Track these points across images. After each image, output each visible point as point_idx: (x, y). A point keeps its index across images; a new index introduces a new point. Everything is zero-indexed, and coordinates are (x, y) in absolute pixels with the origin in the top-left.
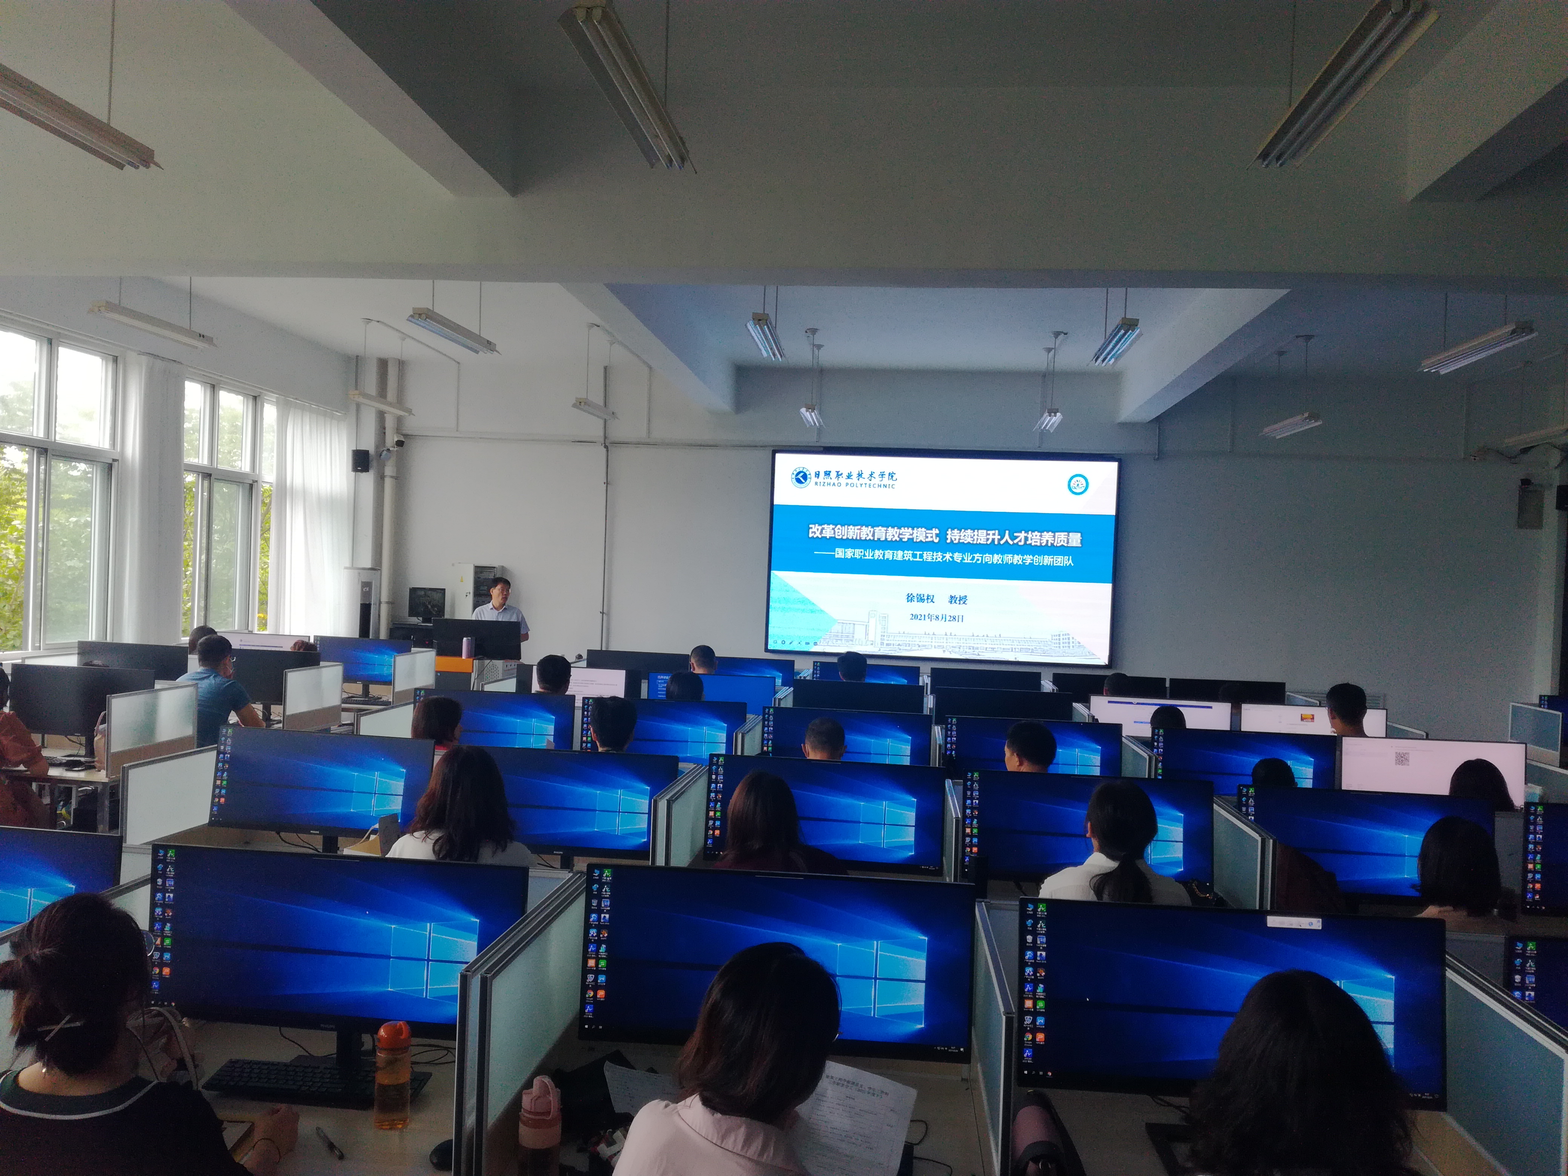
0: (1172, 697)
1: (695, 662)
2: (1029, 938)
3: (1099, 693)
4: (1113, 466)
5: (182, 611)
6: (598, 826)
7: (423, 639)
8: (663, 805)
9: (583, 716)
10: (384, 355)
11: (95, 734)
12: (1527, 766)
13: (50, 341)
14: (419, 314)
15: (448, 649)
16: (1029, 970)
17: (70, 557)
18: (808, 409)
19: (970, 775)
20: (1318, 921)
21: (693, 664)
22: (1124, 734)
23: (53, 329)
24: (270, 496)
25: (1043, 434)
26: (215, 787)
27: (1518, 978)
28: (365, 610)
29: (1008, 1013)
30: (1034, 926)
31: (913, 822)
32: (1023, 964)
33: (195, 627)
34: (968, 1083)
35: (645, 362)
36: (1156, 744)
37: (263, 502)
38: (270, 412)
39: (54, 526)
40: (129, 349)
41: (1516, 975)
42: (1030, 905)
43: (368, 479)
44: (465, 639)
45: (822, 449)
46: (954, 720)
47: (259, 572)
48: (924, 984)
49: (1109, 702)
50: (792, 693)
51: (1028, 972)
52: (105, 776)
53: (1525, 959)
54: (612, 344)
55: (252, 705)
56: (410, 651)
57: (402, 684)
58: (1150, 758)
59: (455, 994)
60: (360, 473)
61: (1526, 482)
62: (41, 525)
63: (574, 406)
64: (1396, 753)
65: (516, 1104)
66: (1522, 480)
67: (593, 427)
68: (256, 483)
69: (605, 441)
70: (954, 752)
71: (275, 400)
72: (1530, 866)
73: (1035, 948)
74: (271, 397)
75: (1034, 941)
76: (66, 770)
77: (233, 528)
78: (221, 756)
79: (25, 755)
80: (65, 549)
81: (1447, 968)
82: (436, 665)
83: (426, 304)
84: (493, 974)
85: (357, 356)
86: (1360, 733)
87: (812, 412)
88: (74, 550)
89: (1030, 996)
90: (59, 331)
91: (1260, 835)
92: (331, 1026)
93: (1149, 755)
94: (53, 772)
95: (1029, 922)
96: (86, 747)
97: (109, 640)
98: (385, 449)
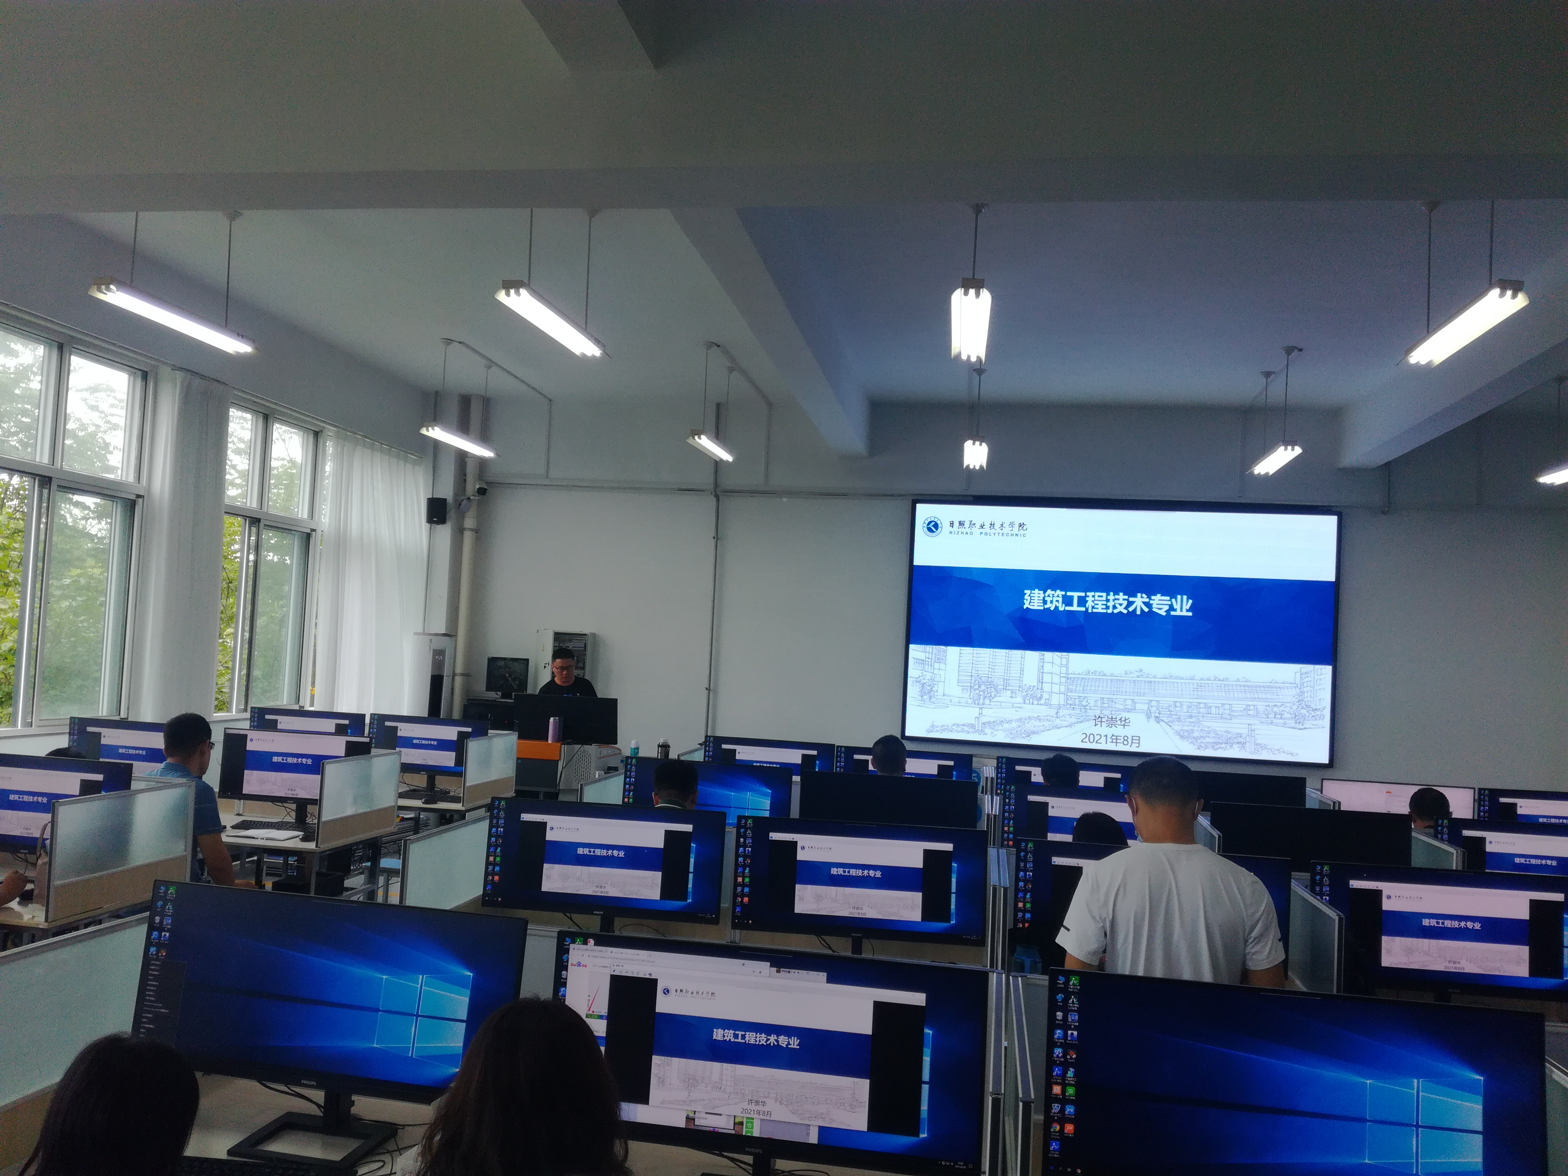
4: (1333, 520)
7: (502, 719)
10: (467, 391)
13: (61, 347)
15: (531, 731)
16: (1058, 1052)
23: (64, 331)
28: (436, 682)
32: (1051, 1044)
38: (331, 449)
40: (163, 363)
43: (445, 532)
44: (552, 719)
60: (435, 525)
67: (702, 474)
68: (314, 533)
69: (715, 490)
71: (338, 437)
73: (1065, 1026)
74: (335, 432)
82: (518, 750)
90: (72, 334)
98: (465, 497)
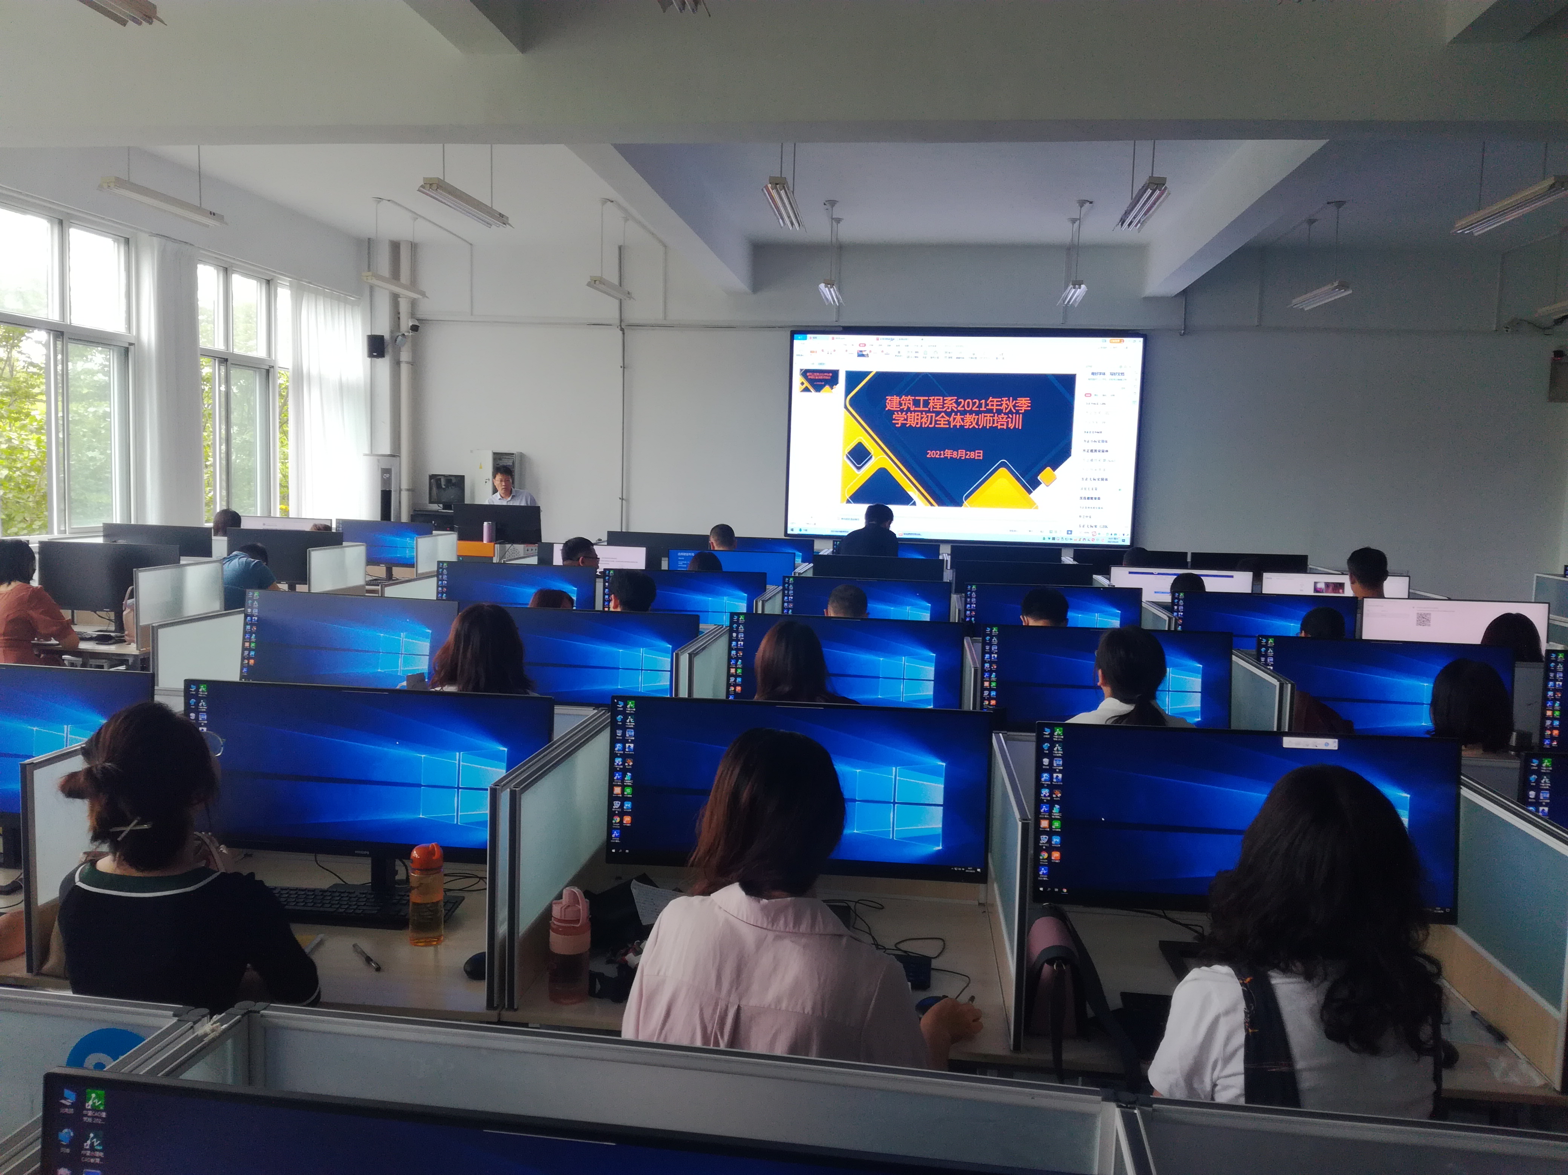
0: (1194, 567)
1: (716, 541)
2: (1046, 761)
3: (1119, 563)
4: (1139, 342)
5: (204, 501)
6: (622, 684)
7: (444, 523)
8: (684, 659)
9: (605, 588)
10: (395, 237)
11: (124, 609)
12: (1548, 623)
13: (61, 223)
14: (431, 184)
15: (470, 533)
16: (1045, 792)
17: (91, 448)
18: (827, 284)
19: (989, 629)
20: (1335, 742)
21: (712, 543)
22: (1144, 600)
23: (63, 209)
24: (287, 388)
25: (1067, 309)
26: (244, 649)
27: (1532, 794)
28: (386, 497)
29: (1024, 819)
30: (1051, 749)
31: (931, 675)
32: (1039, 786)
33: (218, 510)
34: (986, 908)
35: (660, 241)
36: (1176, 607)
37: (280, 395)
38: (284, 294)
39: (73, 416)
40: (141, 231)
41: (1530, 791)
42: (1046, 729)
43: (384, 365)
44: (485, 524)
45: (841, 329)
46: (974, 587)
47: (279, 465)
48: (942, 808)
49: (1130, 573)
50: (812, 570)
51: (1044, 793)
52: (135, 649)
53: (1540, 775)
54: (626, 220)
55: (278, 585)
56: (432, 534)
57: (426, 565)
58: (1170, 619)
59: (486, 820)
60: (375, 359)
61: (1558, 354)
62: (60, 414)
63: (589, 285)
64: (1418, 614)
65: (547, 914)
66: (1555, 352)
67: (608, 309)
68: (272, 369)
69: (621, 323)
70: (973, 619)
71: (288, 284)
72: (1549, 713)
73: (1051, 770)
74: (284, 280)
75: (1051, 763)
76: (97, 644)
77: (252, 420)
78: (249, 618)
79: (55, 628)
80: (85, 439)
81: (1462, 786)
82: (458, 549)
83: (435, 173)
84: (522, 789)
85: (369, 239)
86: (1381, 595)
87: (831, 288)
88: (94, 440)
89: (1046, 816)
90: (69, 211)
91: (1279, 681)
92: (365, 852)
93: (1168, 617)
94: (83, 646)
95: (1046, 746)
96: (115, 623)
97: (133, 523)
98: (400, 334)
